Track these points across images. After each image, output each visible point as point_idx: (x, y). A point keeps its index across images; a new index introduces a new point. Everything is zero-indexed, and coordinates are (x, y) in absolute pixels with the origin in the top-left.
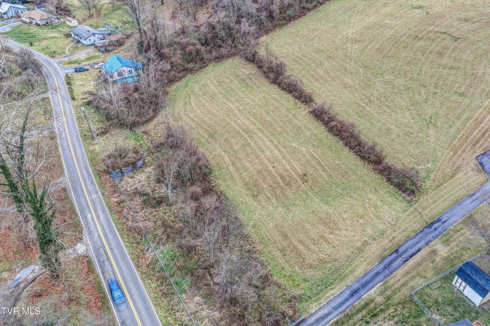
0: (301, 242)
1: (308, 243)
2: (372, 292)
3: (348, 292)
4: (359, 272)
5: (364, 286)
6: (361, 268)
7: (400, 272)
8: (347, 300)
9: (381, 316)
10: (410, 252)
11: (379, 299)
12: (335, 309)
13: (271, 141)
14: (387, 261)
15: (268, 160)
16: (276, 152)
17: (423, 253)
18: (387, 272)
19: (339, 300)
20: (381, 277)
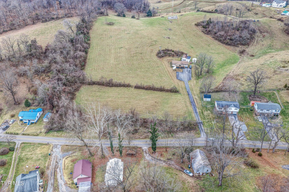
0: (176, 113)
1: (177, 112)
2: (198, 110)
3: (195, 113)
4: (192, 109)
5: (195, 110)
6: (191, 108)
7: (196, 104)
8: (197, 114)
9: (203, 112)
10: (193, 100)
11: (200, 110)
12: (198, 116)
13: (136, 100)
14: (192, 104)
15: (143, 104)
16: (142, 102)
17: (195, 100)
18: (195, 106)
19: (196, 115)
20: (195, 107)
